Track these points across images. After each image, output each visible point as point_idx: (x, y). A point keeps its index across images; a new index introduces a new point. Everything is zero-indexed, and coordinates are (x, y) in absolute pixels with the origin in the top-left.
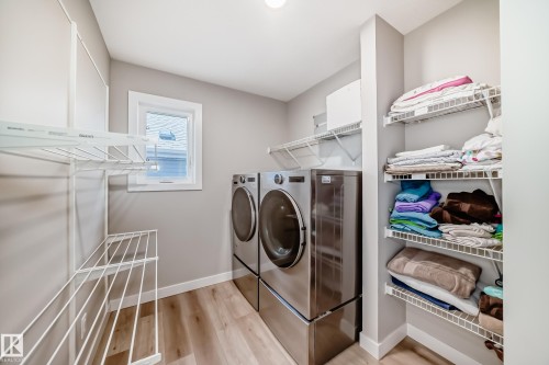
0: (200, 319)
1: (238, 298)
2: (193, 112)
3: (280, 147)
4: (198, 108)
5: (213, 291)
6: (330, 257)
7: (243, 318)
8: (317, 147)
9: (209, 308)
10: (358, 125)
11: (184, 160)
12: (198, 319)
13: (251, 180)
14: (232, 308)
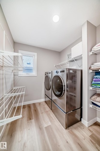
0: (36, 111)
1: (46, 106)
2: (34, 55)
3: (58, 64)
4: (36, 54)
5: (40, 104)
6: (72, 95)
7: (47, 111)
8: (69, 64)
9: (39, 108)
10: (81, 55)
11: (32, 69)
12: (35, 110)
13: (50, 73)
14: (44, 108)
